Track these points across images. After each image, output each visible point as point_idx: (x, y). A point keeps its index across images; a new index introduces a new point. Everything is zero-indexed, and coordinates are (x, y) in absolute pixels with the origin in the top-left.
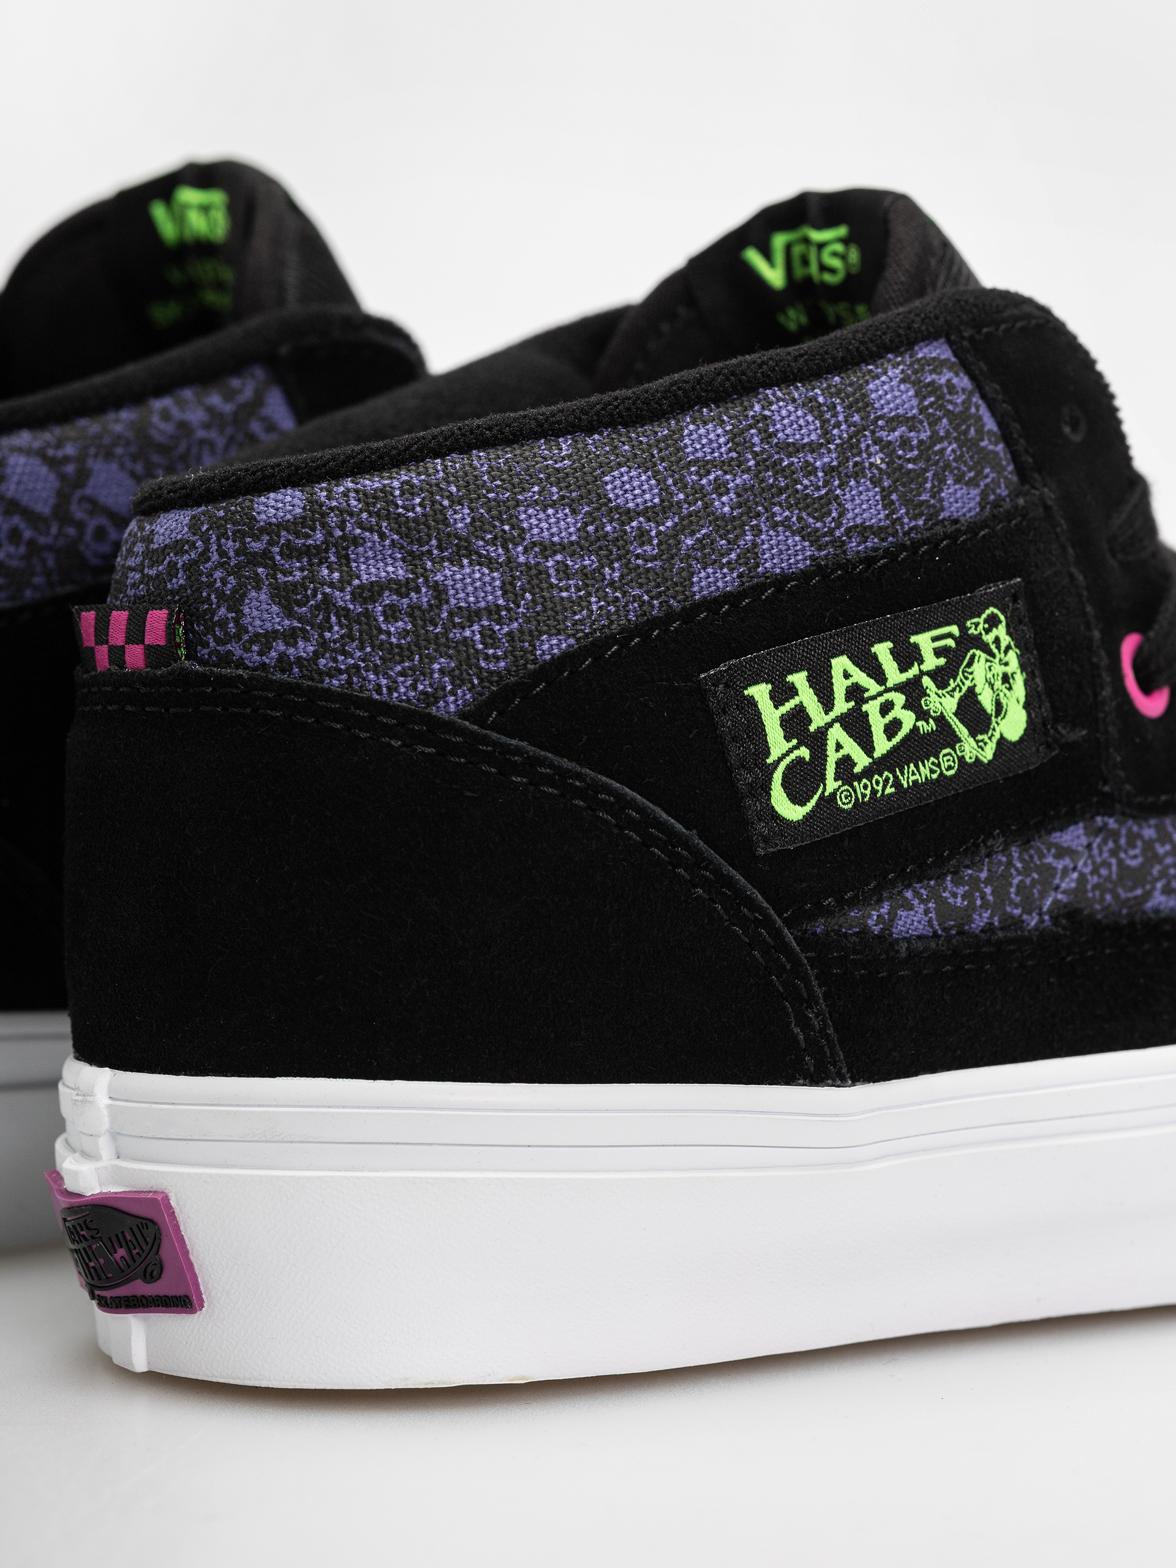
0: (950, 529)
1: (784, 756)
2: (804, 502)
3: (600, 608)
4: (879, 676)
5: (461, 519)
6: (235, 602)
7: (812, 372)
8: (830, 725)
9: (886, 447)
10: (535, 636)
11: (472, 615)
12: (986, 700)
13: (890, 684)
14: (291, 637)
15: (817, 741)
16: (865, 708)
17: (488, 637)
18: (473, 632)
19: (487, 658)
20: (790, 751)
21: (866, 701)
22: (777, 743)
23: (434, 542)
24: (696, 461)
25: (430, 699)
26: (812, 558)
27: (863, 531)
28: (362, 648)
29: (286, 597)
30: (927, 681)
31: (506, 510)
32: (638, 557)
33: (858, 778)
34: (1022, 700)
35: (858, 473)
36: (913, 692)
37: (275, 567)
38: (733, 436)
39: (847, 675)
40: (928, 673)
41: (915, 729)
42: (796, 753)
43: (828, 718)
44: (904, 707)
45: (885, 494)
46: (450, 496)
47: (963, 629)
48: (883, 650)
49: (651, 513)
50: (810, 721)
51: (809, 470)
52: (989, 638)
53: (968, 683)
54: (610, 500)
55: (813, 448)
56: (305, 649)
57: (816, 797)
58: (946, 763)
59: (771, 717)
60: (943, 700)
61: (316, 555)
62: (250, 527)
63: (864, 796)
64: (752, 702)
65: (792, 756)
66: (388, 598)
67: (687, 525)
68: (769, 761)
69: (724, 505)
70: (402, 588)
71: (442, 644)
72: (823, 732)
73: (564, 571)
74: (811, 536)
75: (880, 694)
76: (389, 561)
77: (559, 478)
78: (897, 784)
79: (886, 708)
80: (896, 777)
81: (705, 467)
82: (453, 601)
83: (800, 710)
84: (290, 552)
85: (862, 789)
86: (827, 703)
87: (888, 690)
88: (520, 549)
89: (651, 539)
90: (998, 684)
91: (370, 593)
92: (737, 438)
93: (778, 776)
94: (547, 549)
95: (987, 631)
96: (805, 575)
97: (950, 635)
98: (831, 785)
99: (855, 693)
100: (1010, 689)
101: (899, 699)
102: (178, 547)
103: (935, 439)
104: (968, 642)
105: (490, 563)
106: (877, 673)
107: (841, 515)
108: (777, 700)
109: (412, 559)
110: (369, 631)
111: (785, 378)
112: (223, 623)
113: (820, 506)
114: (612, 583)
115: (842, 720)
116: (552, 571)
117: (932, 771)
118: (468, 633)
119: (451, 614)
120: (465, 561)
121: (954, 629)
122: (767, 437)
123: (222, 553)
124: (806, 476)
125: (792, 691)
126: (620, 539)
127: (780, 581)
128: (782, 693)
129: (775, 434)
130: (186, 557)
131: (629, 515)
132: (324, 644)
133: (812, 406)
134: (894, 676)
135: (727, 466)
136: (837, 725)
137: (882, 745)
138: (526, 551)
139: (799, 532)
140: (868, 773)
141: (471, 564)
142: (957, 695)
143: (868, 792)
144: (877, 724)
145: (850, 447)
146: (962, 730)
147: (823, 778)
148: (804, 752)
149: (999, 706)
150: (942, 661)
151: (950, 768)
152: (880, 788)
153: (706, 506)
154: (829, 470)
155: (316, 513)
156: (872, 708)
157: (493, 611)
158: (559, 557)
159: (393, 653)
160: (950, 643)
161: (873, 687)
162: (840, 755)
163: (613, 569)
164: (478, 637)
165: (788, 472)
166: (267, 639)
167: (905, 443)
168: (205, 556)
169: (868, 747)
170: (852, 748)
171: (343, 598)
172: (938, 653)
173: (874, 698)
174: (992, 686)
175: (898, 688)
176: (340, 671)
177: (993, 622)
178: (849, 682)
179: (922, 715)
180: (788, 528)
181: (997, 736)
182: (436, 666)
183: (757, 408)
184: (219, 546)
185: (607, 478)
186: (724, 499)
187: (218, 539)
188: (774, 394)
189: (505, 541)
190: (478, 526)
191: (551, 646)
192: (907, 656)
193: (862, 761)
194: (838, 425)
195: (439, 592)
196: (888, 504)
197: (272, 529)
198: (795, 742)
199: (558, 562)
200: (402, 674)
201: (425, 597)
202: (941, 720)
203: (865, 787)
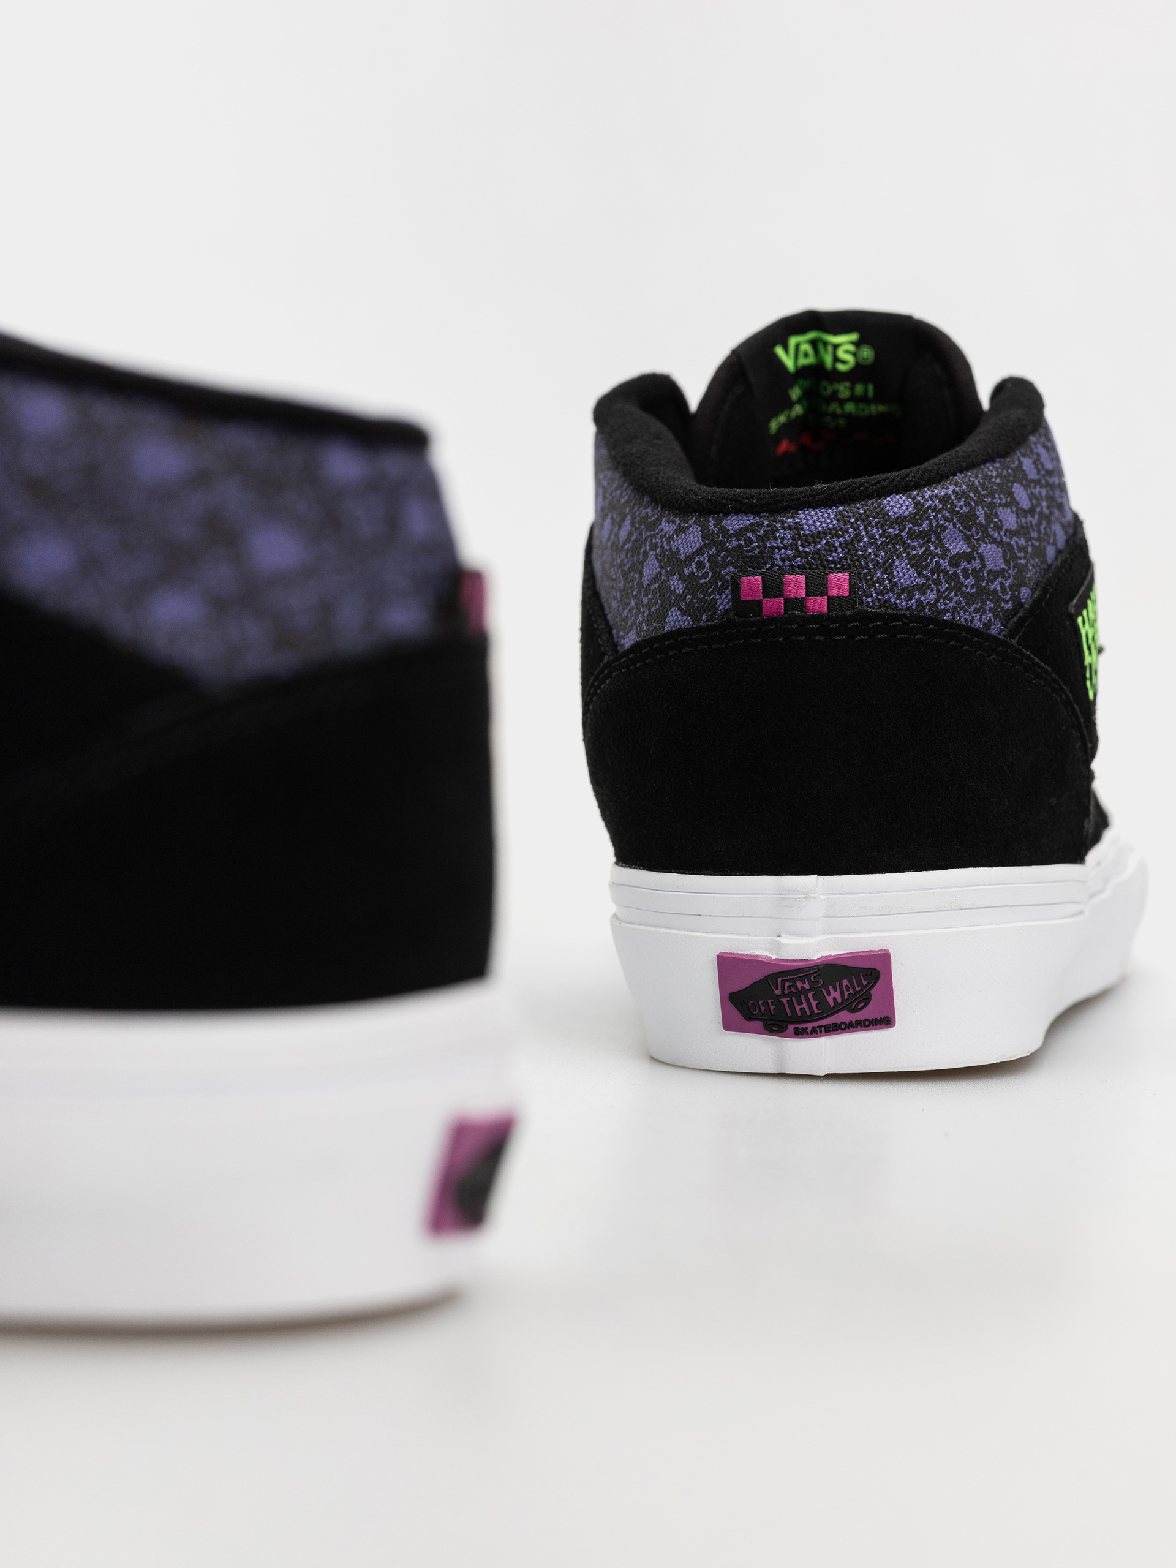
1: (1088, 661)
3: (1033, 570)
5: (980, 514)
6: (888, 568)
10: (1018, 588)
11: (995, 575)
14: (922, 589)
17: (1003, 588)
18: (995, 586)
19: (1004, 601)
20: (1088, 658)
22: (1086, 653)
23: (974, 529)
24: (1031, 479)
25: (987, 626)
28: (956, 596)
29: (917, 563)
31: (993, 509)
32: (1033, 539)
37: (907, 547)
38: (1034, 465)
46: (972, 500)
49: (1030, 512)
56: (931, 597)
59: (1084, 636)
61: (926, 537)
62: (884, 519)
64: (1079, 627)
66: (964, 565)
67: (1040, 520)
69: (1044, 507)
70: (969, 557)
71: (987, 593)
73: (1017, 547)
76: (960, 540)
81: (1034, 484)
82: (987, 566)
84: (912, 535)
88: (1003, 533)
89: (1034, 528)
91: (955, 561)
92: (1036, 466)
93: (1088, 673)
94: (1010, 533)
102: (832, 532)
105: (995, 542)
108: (1083, 625)
109: (968, 540)
110: (958, 585)
112: (881, 581)
114: (1031, 555)
119: (988, 574)
120: (987, 541)
123: (871, 537)
125: (1084, 621)
126: (1027, 527)
127: (1063, 555)
130: (841, 539)
131: (1025, 513)
132: (939, 593)
135: (1039, 483)
138: (1005, 534)
155: (920, 512)
157: (1001, 572)
158: (1014, 539)
159: (970, 598)
163: (1029, 546)
166: (909, 591)
168: (857, 538)
171: (945, 564)
176: (948, 611)
184: (867, 532)
187: (865, 528)
191: (1024, 594)
195: (982, 560)
197: (900, 521)
198: (1088, 651)
199: (1015, 541)
200: (973, 611)
201: (976, 564)
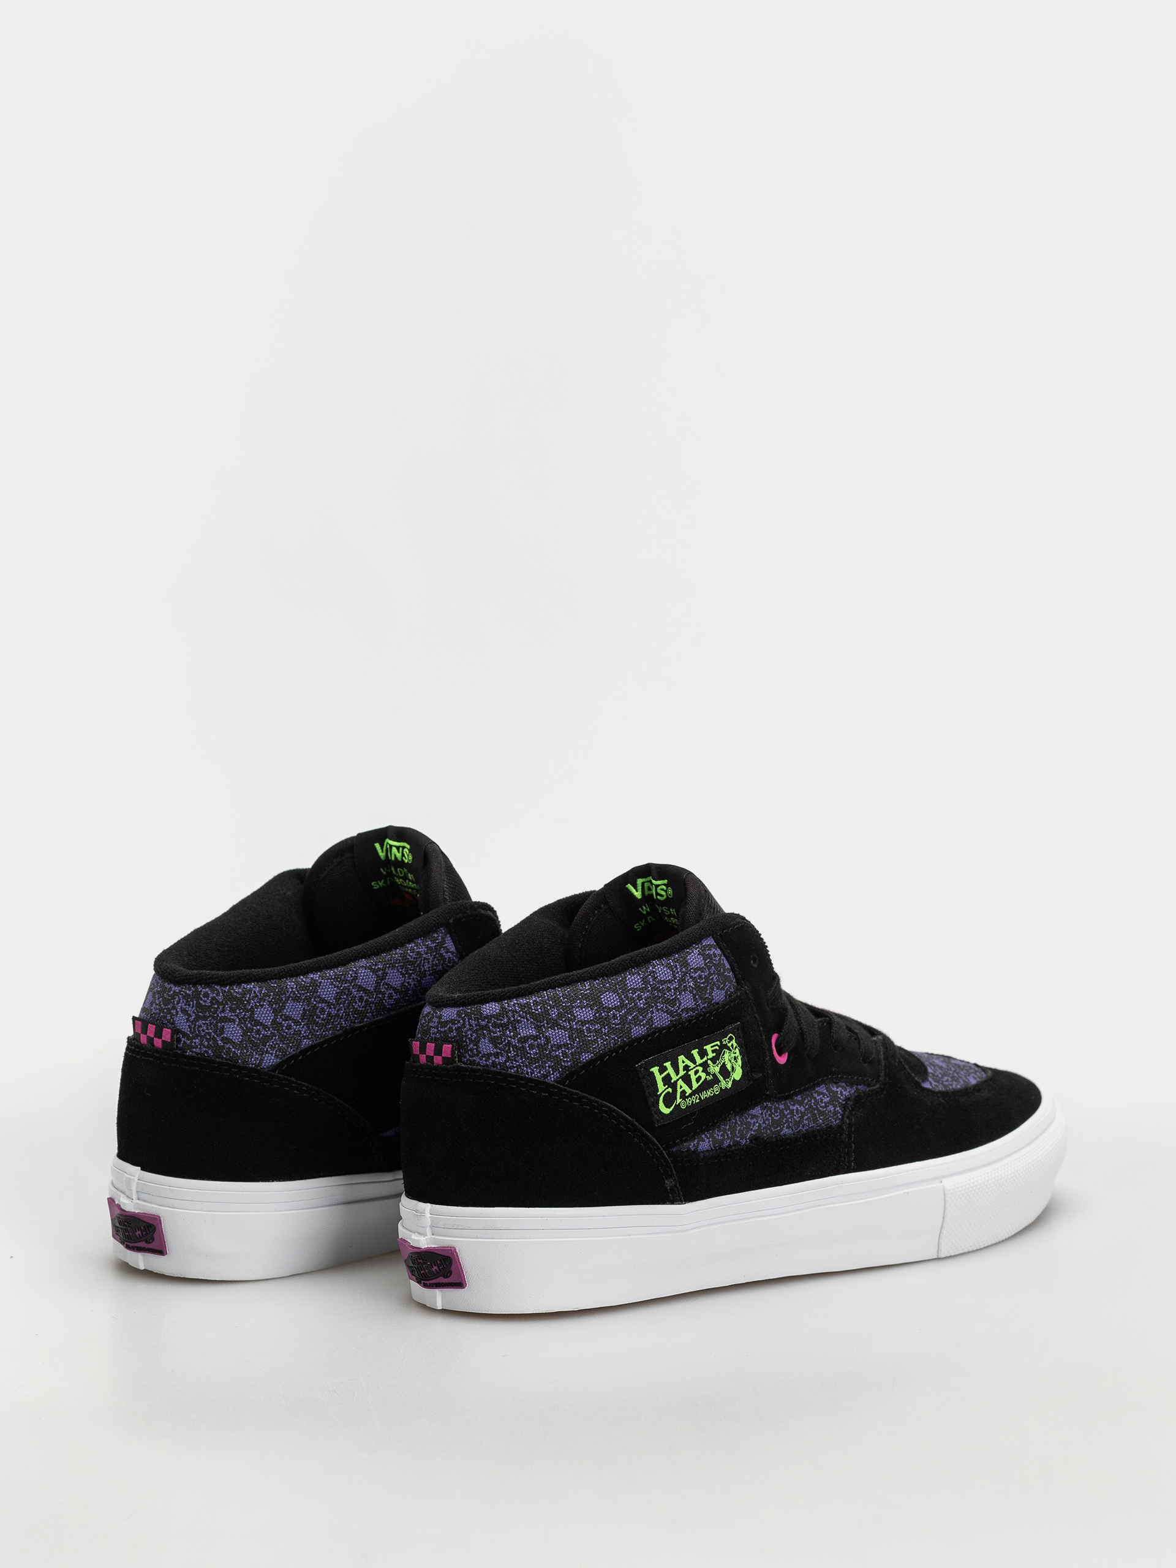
0: (716, 1006)
1: (663, 1091)
2: (668, 1002)
3: (601, 1043)
4: (694, 1061)
5: (554, 1013)
6: (476, 1042)
7: (668, 953)
8: (678, 1080)
9: (694, 979)
10: (580, 1054)
11: (559, 1047)
12: (729, 1067)
13: (697, 1064)
14: (497, 1055)
15: (674, 1086)
16: (689, 1073)
17: (565, 1054)
18: (559, 1053)
19: (564, 1061)
20: (665, 1090)
21: (690, 1071)
22: (661, 1087)
23: (545, 1022)
24: (631, 989)
25: (545, 1076)
26: (671, 1021)
27: (687, 1010)
28: (521, 1059)
29: (494, 1041)
30: (709, 1062)
31: (569, 1010)
32: (613, 1024)
33: (687, 1097)
34: (741, 1065)
35: (685, 989)
36: (705, 1066)
37: (490, 1031)
38: (643, 979)
39: (683, 1062)
40: (710, 1059)
41: (706, 1078)
42: (667, 1090)
43: (677, 1078)
44: (702, 1072)
45: (694, 996)
46: (550, 1005)
47: (721, 1042)
48: (695, 1052)
49: (616, 1008)
50: (672, 1079)
51: (669, 990)
52: (729, 1045)
53: (723, 1061)
54: (603, 1004)
55: (670, 981)
56: (502, 1059)
57: (674, 1105)
58: (716, 1090)
59: (659, 1078)
60: (715, 1068)
61: (505, 1027)
62: (480, 1016)
63: (689, 1103)
64: (653, 1073)
65: (666, 1091)
66: (530, 1042)
67: (629, 1012)
68: (658, 1093)
69: (641, 1004)
70: (535, 1038)
71: (549, 1057)
72: (676, 1082)
73: (589, 1030)
74: (670, 1013)
75: (694, 1068)
76: (530, 1028)
77: (585, 997)
78: (700, 1098)
79: (696, 1072)
80: (699, 1096)
81: (634, 991)
82: (552, 1042)
83: (668, 1075)
84: (495, 1025)
85: (689, 1101)
86: (677, 1073)
87: (697, 1066)
88: (574, 1023)
89: (617, 1017)
90: (733, 1061)
91: (524, 1040)
92: (645, 980)
93: (661, 1099)
94: (583, 1023)
95: (729, 1042)
96: (668, 1028)
97: (717, 1045)
98: (679, 1100)
99: (686, 1068)
100: (736, 1062)
101: (700, 1069)
102: (453, 1021)
103: (710, 974)
104: (723, 1047)
105: (564, 1028)
106: (693, 1061)
107: (680, 1005)
108: (661, 1072)
109: (538, 1028)
110: (522, 1052)
111: (659, 957)
112: (472, 1050)
113: (672, 1002)
114: (605, 1034)
115: (682, 1078)
116: (585, 1031)
117: (711, 1093)
118: (557, 1053)
119: (552, 1047)
120: (556, 1028)
121: (718, 1043)
122: (655, 978)
123: (470, 1025)
124: (668, 992)
125: (665, 1069)
126: (607, 1018)
127: (661, 1029)
128: (662, 1070)
129: (657, 977)
130: (456, 1026)
131: (610, 1009)
132: (508, 1057)
133: (669, 966)
134: (699, 1061)
135: (642, 990)
136: (680, 1080)
137: (695, 1085)
138: (576, 1024)
139: (666, 1012)
140: (690, 1095)
141: (558, 1029)
142: (719, 1066)
143: (691, 1102)
144: (693, 1078)
145: (682, 980)
146: (721, 1078)
147: (676, 1099)
148: (670, 1090)
149: (733, 1068)
150: (714, 1054)
151: (717, 1091)
152: (694, 1100)
153: (635, 1005)
154: (675, 989)
155: (504, 1012)
156: (692, 1073)
157: (566, 1045)
158: (587, 1026)
159: (532, 1061)
160: (717, 1047)
161: (692, 1065)
162: (681, 1090)
163: (605, 1029)
164: (561, 1054)
165: (662, 991)
166: (489, 1055)
167: (700, 977)
168: (464, 1026)
169: (690, 1087)
170: (686, 1088)
171: (515, 1042)
172: (713, 1052)
173: (692, 1069)
174: (730, 1061)
175: (700, 1065)
176: (514, 1067)
177: (731, 1039)
178: (684, 1064)
179: (708, 1074)
180: (662, 1011)
181: (732, 1079)
182: (547, 1065)
183: (651, 968)
184: (469, 1022)
185: (602, 997)
186: (641, 1002)
187: (469, 1020)
188: (656, 963)
189: (569, 1020)
190: (560, 1015)
191: (586, 1057)
192: (703, 1053)
193: (688, 1091)
194: (678, 973)
195: (547, 1039)
196: (695, 1000)
197: (489, 1017)
198: (667, 1086)
199: (587, 1027)
200: (535, 1068)
201: (543, 1041)
202: (714, 1075)
203: (690, 1100)
